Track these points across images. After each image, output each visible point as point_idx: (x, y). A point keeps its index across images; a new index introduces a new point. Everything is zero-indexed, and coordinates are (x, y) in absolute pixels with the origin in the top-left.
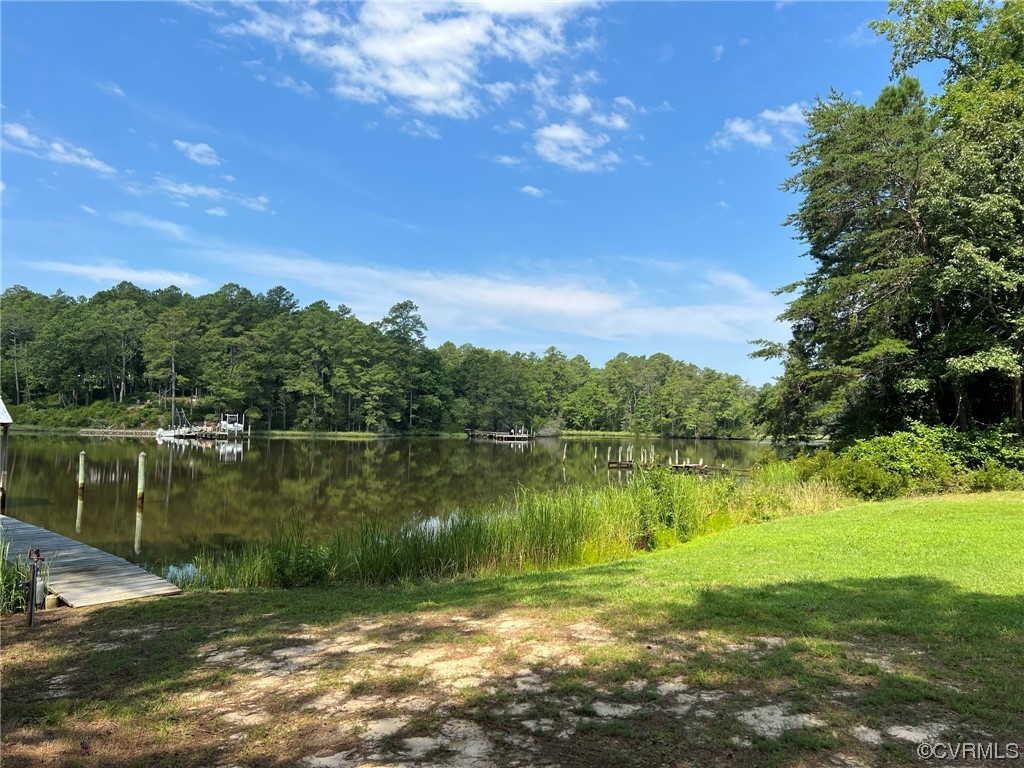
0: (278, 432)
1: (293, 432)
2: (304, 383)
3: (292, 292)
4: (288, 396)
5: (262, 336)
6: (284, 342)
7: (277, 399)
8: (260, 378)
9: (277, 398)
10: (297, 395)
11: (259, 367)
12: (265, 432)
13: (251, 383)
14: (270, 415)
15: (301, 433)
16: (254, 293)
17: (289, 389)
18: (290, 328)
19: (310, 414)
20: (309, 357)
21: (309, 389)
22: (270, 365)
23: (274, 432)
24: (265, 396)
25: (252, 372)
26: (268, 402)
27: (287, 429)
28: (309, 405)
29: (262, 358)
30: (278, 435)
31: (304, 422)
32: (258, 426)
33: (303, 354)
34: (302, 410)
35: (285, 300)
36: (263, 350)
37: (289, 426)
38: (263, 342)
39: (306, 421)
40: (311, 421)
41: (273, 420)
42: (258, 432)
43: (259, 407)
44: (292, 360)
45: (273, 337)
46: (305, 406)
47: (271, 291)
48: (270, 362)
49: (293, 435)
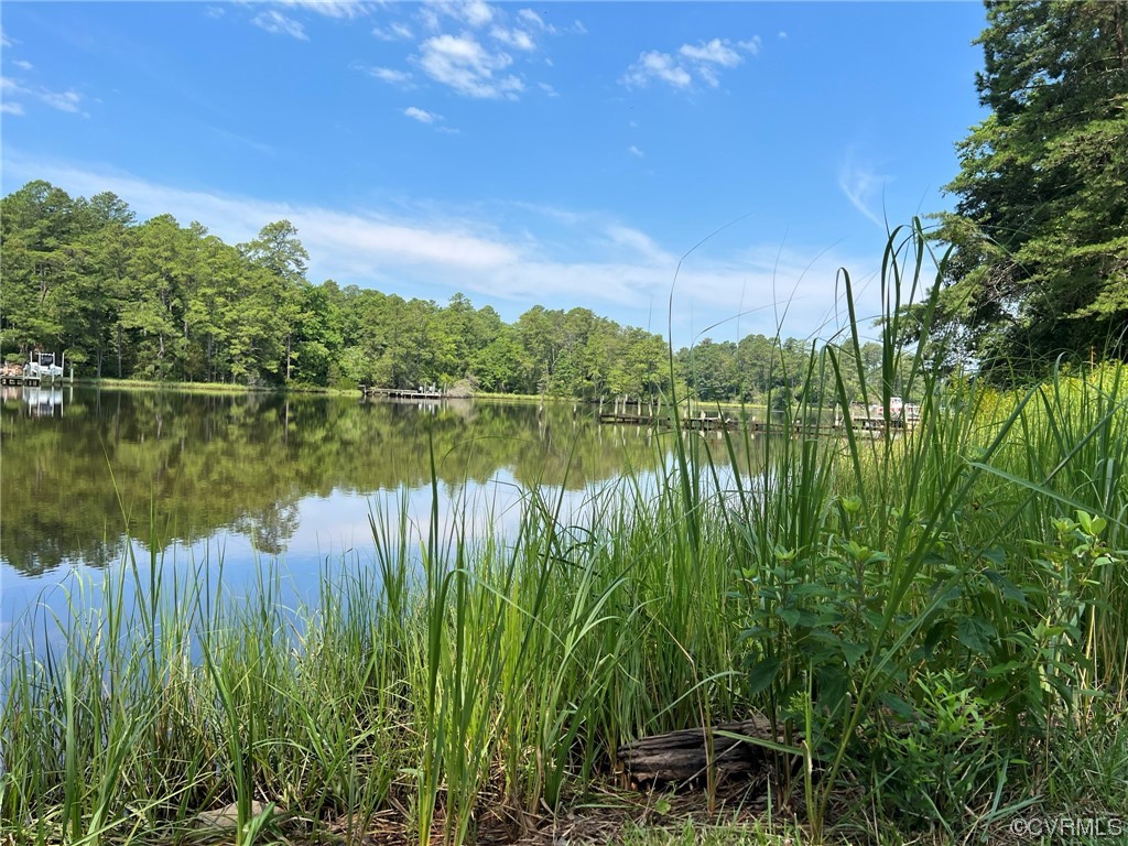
0: (111, 381)
1: (133, 382)
2: (146, 316)
3: (125, 201)
4: (124, 335)
5: (88, 253)
6: (118, 264)
7: (108, 339)
8: (84, 309)
9: (108, 336)
10: (134, 333)
11: (82, 294)
12: (94, 381)
13: (72, 315)
14: (99, 359)
15: (144, 382)
16: (74, 196)
17: (126, 324)
18: (126, 244)
19: (156, 358)
20: (152, 285)
21: (155, 325)
22: (97, 293)
23: (106, 380)
24: (93, 332)
25: (74, 299)
26: (97, 341)
27: (124, 377)
28: (153, 347)
29: (87, 282)
30: (111, 384)
31: (147, 369)
32: (83, 370)
33: (145, 279)
34: (144, 353)
35: (116, 210)
36: (88, 271)
37: (126, 374)
38: (88, 260)
39: (150, 368)
40: (157, 368)
41: (104, 365)
42: (82, 380)
43: (84, 346)
44: (129, 287)
45: (101, 257)
46: (149, 349)
47: (95, 198)
48: (99, 287)
49: (133, 385)
